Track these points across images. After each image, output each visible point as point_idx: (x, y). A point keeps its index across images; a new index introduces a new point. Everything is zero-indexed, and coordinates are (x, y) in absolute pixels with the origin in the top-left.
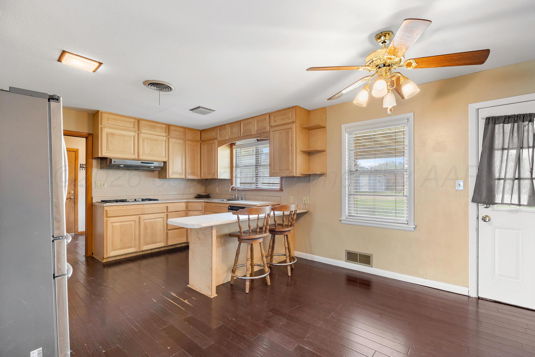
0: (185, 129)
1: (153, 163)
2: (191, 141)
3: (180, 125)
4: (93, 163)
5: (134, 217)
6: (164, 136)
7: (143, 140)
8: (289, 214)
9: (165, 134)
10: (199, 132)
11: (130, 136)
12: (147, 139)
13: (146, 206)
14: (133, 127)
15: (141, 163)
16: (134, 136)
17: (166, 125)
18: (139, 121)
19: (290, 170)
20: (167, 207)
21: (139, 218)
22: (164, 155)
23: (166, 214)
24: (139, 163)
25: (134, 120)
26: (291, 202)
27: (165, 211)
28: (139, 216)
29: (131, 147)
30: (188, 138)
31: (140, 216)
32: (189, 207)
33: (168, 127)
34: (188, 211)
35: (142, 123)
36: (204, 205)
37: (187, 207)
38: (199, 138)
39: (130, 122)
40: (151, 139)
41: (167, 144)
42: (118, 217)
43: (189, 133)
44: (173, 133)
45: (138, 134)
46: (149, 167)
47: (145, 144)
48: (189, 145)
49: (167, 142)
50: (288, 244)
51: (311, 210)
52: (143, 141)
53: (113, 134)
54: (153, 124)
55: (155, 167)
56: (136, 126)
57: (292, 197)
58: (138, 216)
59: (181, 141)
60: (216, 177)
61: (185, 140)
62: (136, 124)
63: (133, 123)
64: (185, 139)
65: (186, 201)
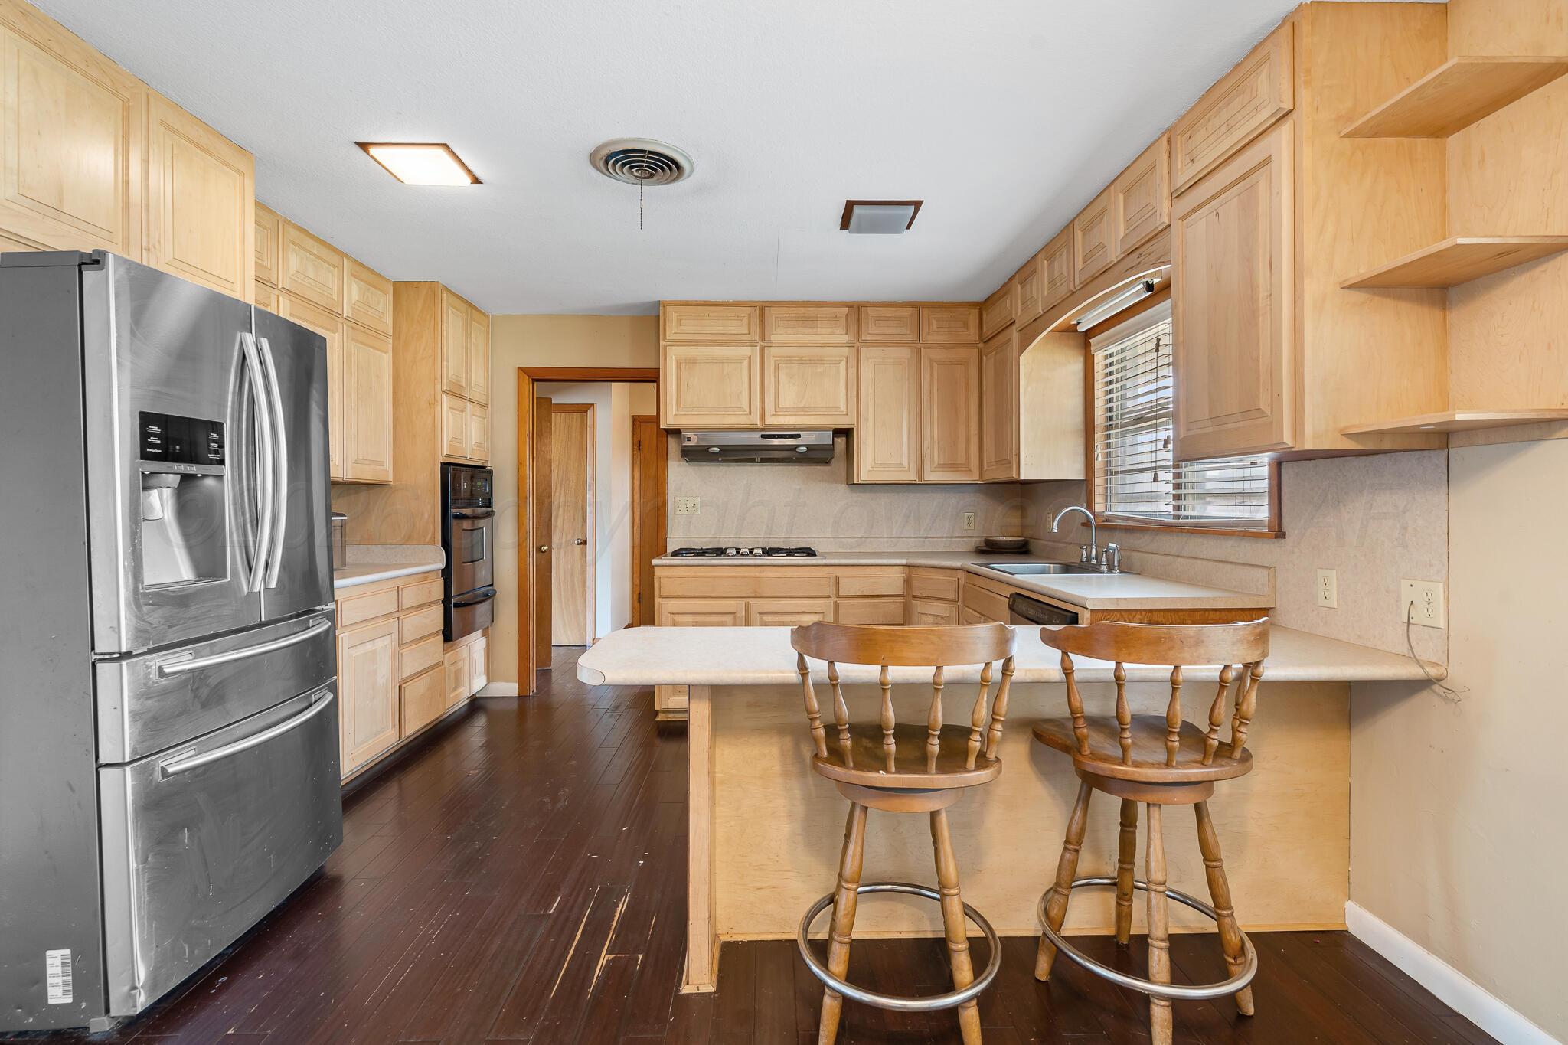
0: (918, 307)
1: (799, 436)
2: (941, 347)
3: (900, 297)
4: (669, 447)
5: (732, 602)
6: (842, 346)
7: (777, 368)
8: (1216, 675)
9: (846, 338)
10: (975, 311)
11: (739, 361)
12: (789, 360)
13: (770, 573)
14: (747, 332)
15: (763, 436)
16: (750, 357)
17: (850, 305)
18: (762, 310)
19: (1263, 412)
20: (837, 580)
21: (748, 608)
22: (843, 408)
23: (831, 601)
24: (755, 439)
25: (749, 310)
26: (1326, 603)
27: (831, 591)
28: (746, 600)
29: (741, 393)
30: (929, 338)
31: (751, 601)
32: (915, 583)
33: (856, 312)
34: (915, 597)
35: (773, 313)
36: (962, 582)
37: (908, 582)
38: (973, 333)
39: (738, 318)
40: (801, 360)
41: (852, 371)
42: (687, 599)
43: (934, 321)
44: (871, 332)
45: (762, 349)
46: (794, 448)
47: (782, 377)
48: (935, 366)
49: (853, 362)
50: (1205, 860)
51: (1457, 674)
52: (777, 370)
53: (693, 361)
54: (806, 311)
55: (810, 448)
56: (756, 329)
57: (1333, 575)
58: (743, 600)
59: (905, 354)
60: (1015, 475)
61: (917, 347)
62: (756, 320)
63: (745, 321)
64: (919, 345)
65: (904, 561)
